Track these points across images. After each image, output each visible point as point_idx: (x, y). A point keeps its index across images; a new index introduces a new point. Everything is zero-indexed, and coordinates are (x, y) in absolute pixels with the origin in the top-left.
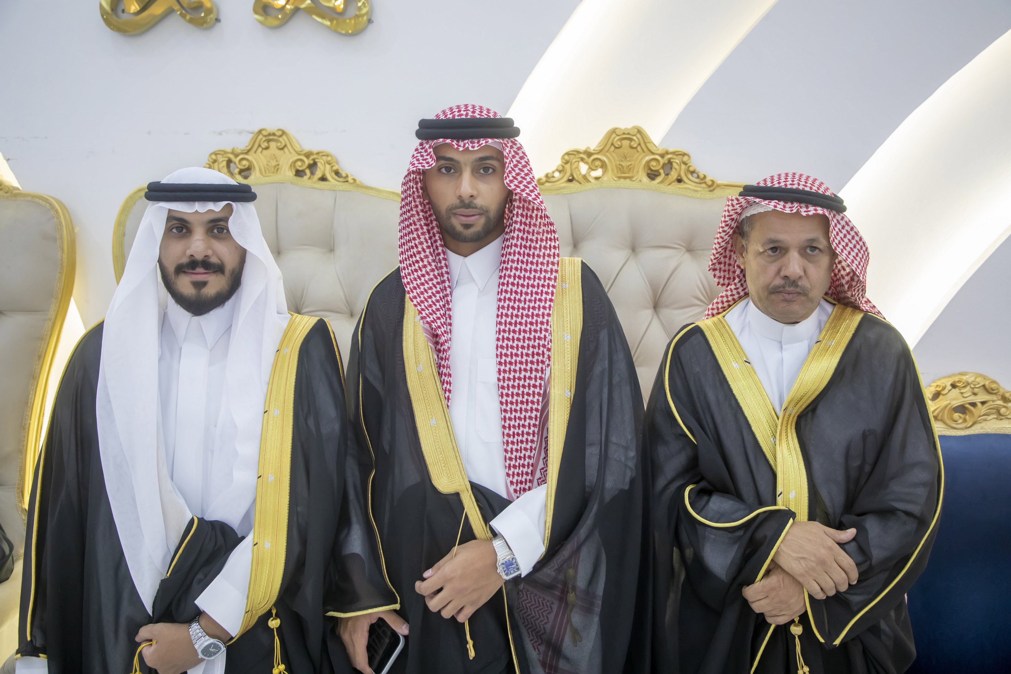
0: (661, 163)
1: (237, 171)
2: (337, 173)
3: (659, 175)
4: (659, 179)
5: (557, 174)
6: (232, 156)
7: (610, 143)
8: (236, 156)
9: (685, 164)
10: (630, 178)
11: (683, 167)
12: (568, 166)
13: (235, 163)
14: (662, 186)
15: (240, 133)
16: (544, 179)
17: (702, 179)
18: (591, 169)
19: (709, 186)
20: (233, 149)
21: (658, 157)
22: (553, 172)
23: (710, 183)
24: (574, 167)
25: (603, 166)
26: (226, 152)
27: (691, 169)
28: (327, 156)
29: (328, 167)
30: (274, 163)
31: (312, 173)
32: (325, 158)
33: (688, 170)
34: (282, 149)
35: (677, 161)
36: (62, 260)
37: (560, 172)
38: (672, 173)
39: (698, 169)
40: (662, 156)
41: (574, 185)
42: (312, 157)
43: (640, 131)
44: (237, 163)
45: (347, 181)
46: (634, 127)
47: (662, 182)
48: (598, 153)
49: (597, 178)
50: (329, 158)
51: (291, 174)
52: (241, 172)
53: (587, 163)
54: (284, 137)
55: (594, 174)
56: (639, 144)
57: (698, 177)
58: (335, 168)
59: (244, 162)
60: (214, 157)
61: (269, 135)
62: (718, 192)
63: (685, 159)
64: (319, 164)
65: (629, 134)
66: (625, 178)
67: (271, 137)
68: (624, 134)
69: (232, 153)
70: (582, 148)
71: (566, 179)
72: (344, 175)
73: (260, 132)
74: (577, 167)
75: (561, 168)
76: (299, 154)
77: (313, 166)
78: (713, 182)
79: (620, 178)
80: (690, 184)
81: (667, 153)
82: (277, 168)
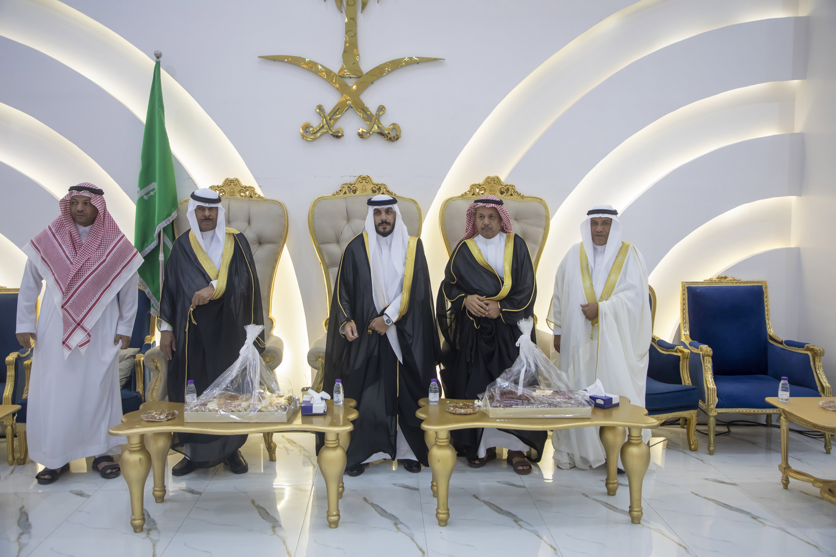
0: (505, 189)
1: (351, 191)
2: (388, 191)
3: (504, 193)
4: (504, 195)
5: (468, 192)
6: (349, 185)
7: (487, 182)
8: (351, 185)
9: (514, 189)
10: (494, 194)
11: (513, 190)
12: (472, 190)
13: (351, 188)
14: (506, 197)
15: (350, 177)
16: (464, 194)
17: (519, 194)
18: (480, 190)
19: (522, 197)
20: (350, 183)
21: (504, 187)
22: (467, 192)
23: (522, 196)
24: (474, 190)
25: (485, 190)
26: (347, 184)
27: (516, 191)
28: (385, 185)
29: (384, 189)
30: (364, 188)
31: (379, 192)
32: (383, 186)
33: (514, 191)
34: (368, 183)
35: (510, 188)
36: (285, 224)
37: (469, 192)
38: (509, 192)
39: (518, 191)
40: (505, 186)
41: (474, 196)
42: (379, 186)
43: (497, 178)
44: (352, 188)
45: (392, 195)
46: (496, 176)
47: (505, 195)
48: (483, 185)
49: (482, 194)
50: (385, 186)
51: (370, 192)
52: (353, 191)
53: (479, 189)
54: (368, 178)
55: (481, 192)
56: (497, 182)
57: (518, 194)
58: (387, 190)
59: (354, 188)
60: (343, 186)
61: (363, 177)
62: (525, 199)
63: (513, 187)
64: (381, 188)
65: (494, 178)
66: (492, 194)
67: (364, 178)
68: (492, 178)
69: (349, 184)
70: (477, 183)
71: (472, 194)
72: (391, 192)
73: (360, 177)
74: (476, 190)
75: (470, 190)
76: (373, 184)
77: (379, 189)
78: (523, 195)
79: (490, 194)
80: (515, 197)
81: (507, 185)
82: (366, 190)
